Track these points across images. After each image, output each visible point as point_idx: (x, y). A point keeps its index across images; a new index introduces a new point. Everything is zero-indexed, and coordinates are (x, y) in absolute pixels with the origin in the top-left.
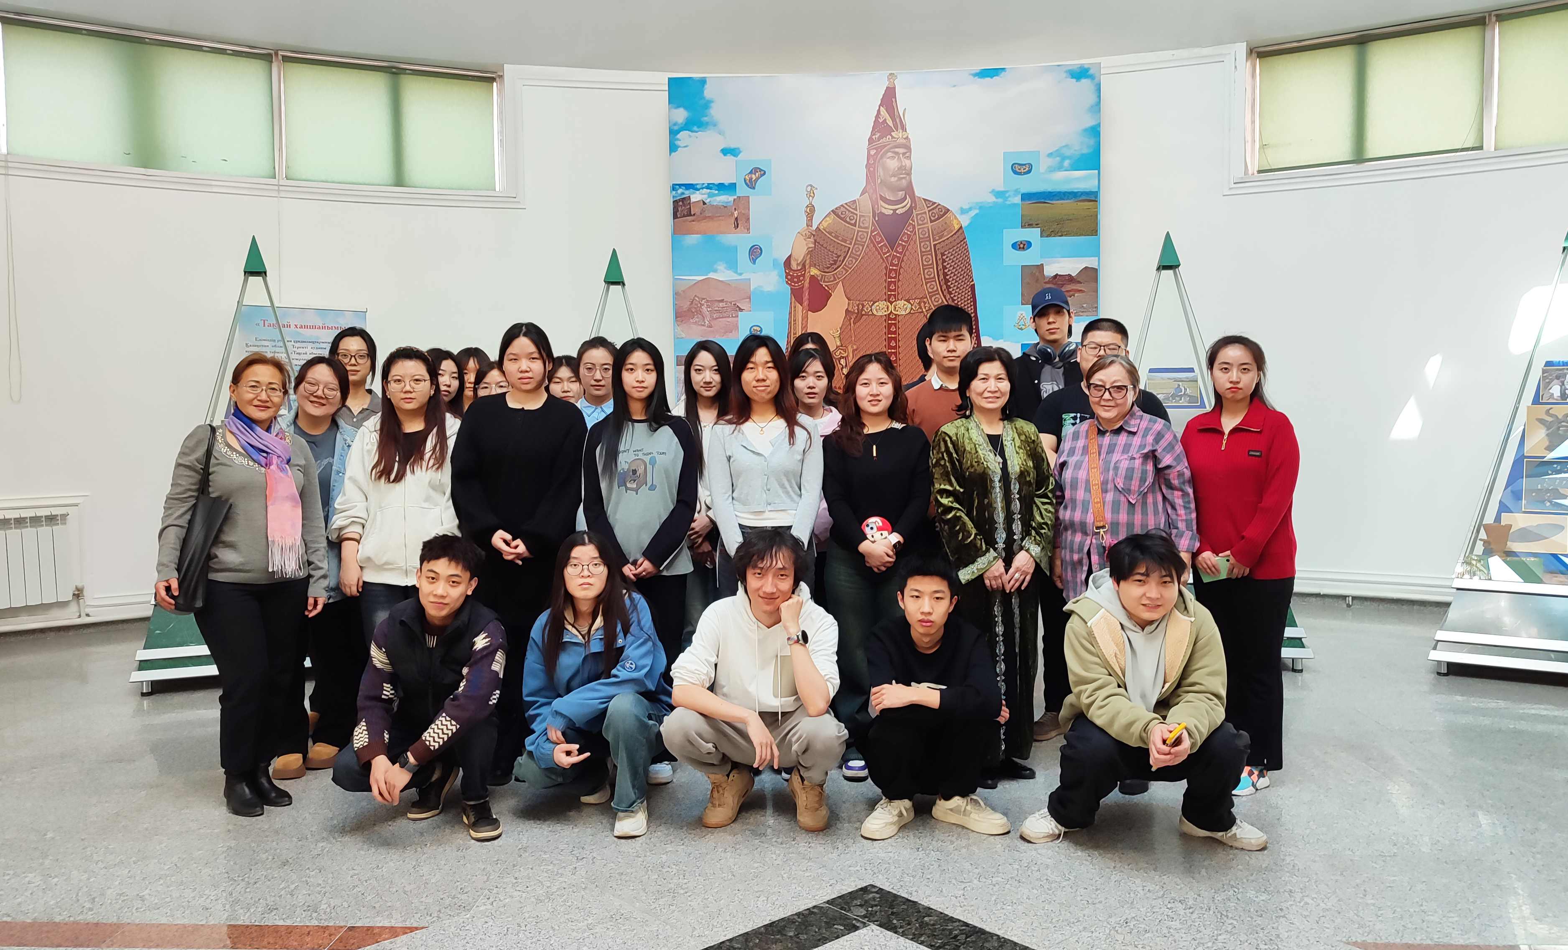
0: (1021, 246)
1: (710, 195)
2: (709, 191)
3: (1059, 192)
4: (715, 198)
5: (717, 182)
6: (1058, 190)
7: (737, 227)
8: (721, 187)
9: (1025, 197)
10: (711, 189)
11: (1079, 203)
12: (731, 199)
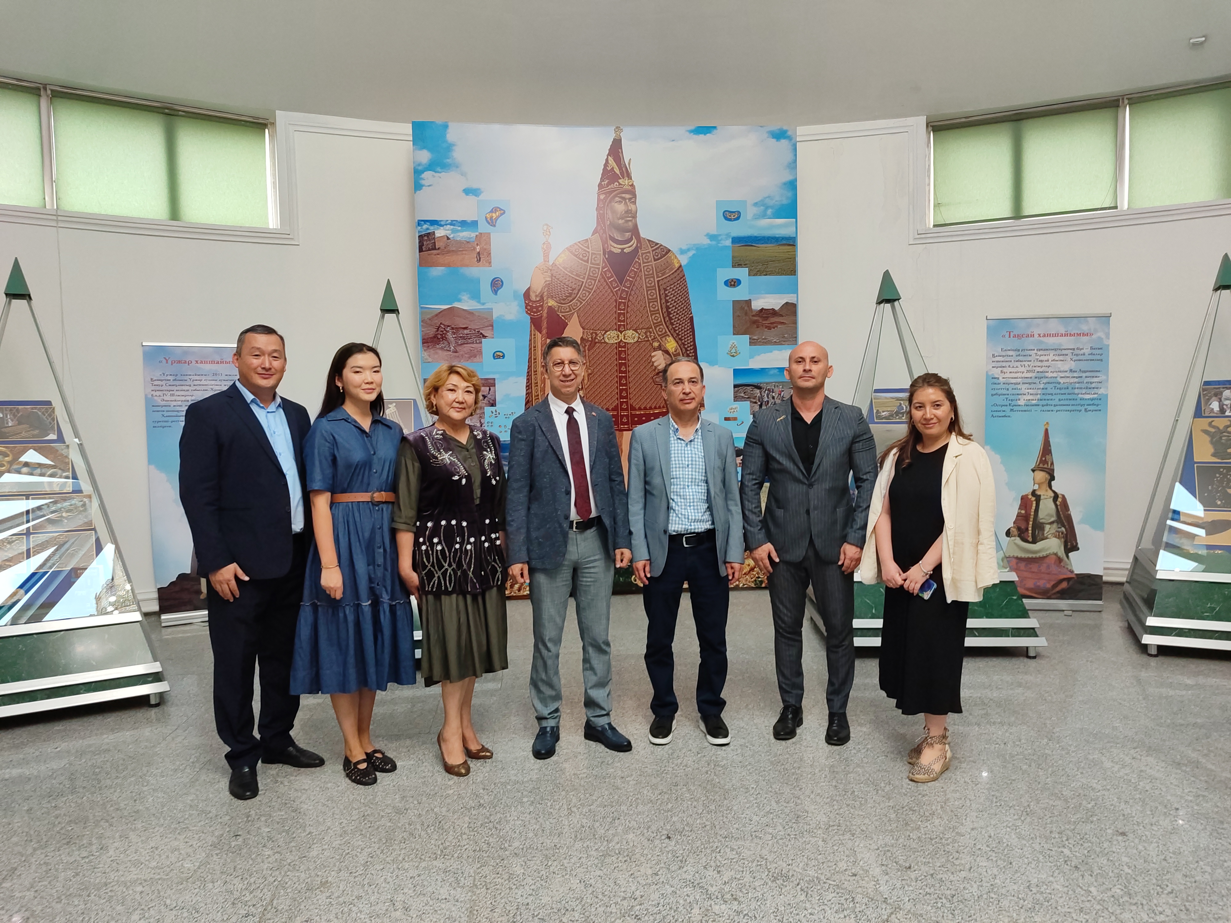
0: (733, 283)
1: (453, 231)
2: (452, 227)
3: (764, 237)
4: (459, 234)
5: (460, 219)
6: (763, 235)
7: (479, 260)
8: (463, 223)
9: (736, 240)
10: (454, 225)
11: (781, 247)
12: (473, 235)
